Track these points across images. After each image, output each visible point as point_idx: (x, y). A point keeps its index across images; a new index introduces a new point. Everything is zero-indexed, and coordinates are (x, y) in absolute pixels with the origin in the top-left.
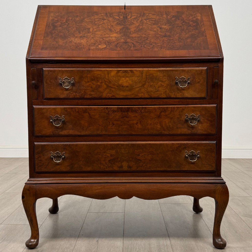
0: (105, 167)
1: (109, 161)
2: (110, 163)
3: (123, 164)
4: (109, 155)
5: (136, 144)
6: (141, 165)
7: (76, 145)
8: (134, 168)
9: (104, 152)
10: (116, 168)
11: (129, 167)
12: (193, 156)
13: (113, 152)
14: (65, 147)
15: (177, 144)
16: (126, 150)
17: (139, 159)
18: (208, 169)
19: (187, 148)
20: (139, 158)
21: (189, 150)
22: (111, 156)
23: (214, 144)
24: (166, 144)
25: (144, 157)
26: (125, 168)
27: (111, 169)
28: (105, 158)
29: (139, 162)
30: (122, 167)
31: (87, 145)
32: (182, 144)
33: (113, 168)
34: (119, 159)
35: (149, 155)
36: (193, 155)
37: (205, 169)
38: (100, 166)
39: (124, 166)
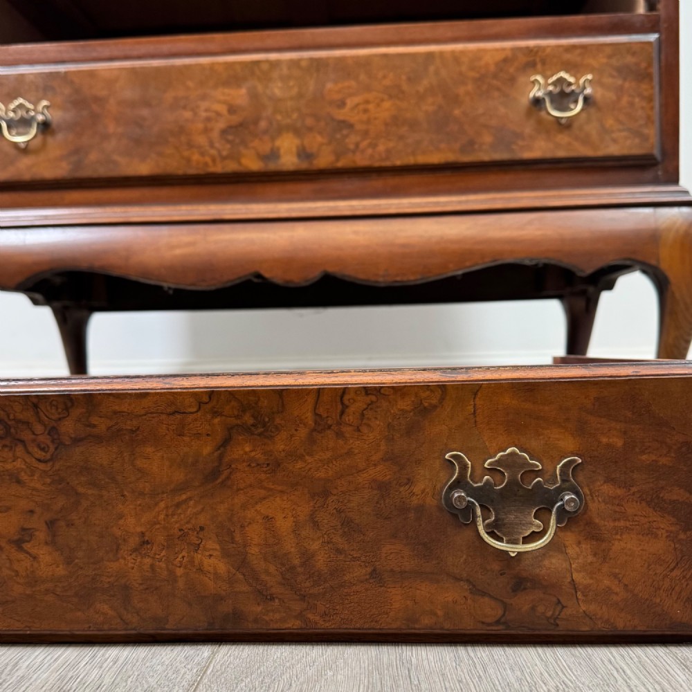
0: (208, 159)
1: (224, 132)
2: (228, 141)
3: (278, 143)
4: (222, 109)
5: (328, 59)
6: (352, 147)
7: (91, 74)
8: (324, 160)
9: (204, 97)
10: (252, 164)
11: (303, 154)
12: (563, 97)
13: (240, 95)
14: (47, 86)
15: (497, 50)
16: (291, 83)
17: (343, 122)
18: (625, 152)
19: (539, 66)
20: (341, 117)
21: (549, 73)
22: (232, 110)
23: (649, 43)
24: (453, 52)
25: (366, 111)
26: (289, 161)
27: (231, 167)
28: (208, 119)
29: (345, 132)
30: (274, 154)
31: (133, 71)
32: (520, 49)
33: (240, 163)
34: (263, 124)
35: (382, 100)
36: (563, 95)
37: (614, 150)
38: (186, 154)
39: (282, 151)
